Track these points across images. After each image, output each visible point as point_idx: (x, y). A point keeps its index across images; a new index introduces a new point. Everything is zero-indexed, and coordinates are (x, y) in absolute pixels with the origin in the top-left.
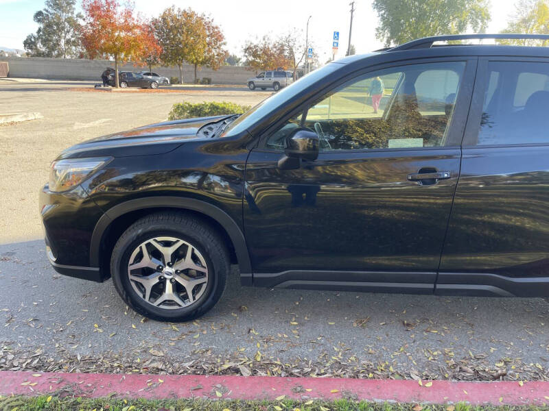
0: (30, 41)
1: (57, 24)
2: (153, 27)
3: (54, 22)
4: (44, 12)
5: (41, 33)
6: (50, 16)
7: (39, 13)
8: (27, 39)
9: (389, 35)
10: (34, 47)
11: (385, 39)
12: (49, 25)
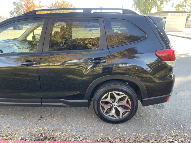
0: (11, 12)
1: (21, 6)
2: (52, 6)
3: (20, 5)
4: (16, 2)
5: (15, 9)
6: (18, 3)
7: (14, 3)
8: (10, 12)
9: (136, 7)
10: (13, 14)
11: (135, 8)
12: (18, 7)
